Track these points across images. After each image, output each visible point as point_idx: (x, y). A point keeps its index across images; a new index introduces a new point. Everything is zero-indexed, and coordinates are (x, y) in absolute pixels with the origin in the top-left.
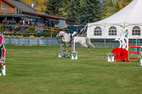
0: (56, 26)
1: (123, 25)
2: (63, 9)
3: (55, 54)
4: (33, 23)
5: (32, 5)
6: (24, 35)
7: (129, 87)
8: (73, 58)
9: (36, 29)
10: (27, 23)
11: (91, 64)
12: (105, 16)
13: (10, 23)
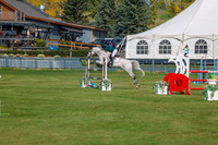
0: (78, 39)
1: (180, 38)
2: (89, 13)
3: (76, 82)
4: (42, 35)
5: (42, 7)
6: (30, 54)
7: (189, 133)
8: (104, 89)
9: (48, 43)
10: (33, 34)
11: (133, 98)
12: (154, 24)
13: (7, 35)
